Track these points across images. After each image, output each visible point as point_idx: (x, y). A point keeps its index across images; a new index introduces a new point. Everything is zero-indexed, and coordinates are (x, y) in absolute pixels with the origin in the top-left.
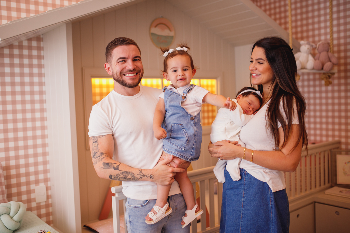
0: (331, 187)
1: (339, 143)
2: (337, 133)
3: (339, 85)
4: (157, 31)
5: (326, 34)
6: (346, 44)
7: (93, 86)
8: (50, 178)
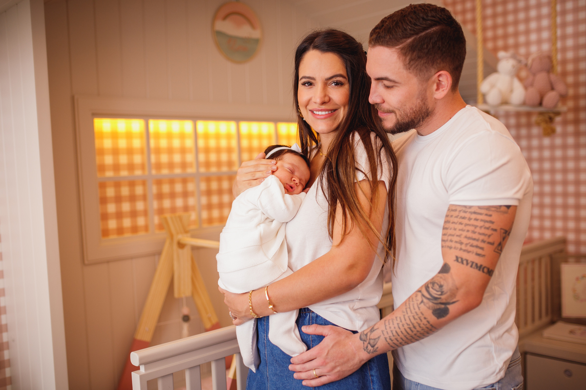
0: (552, 322)
1: (564, 241)
2: (559, 224)
3: (564, 135)
4: (227, 27)
5: (539, 42)
6: (577, 60)
7: (96, 135)
8: (6, 325)
